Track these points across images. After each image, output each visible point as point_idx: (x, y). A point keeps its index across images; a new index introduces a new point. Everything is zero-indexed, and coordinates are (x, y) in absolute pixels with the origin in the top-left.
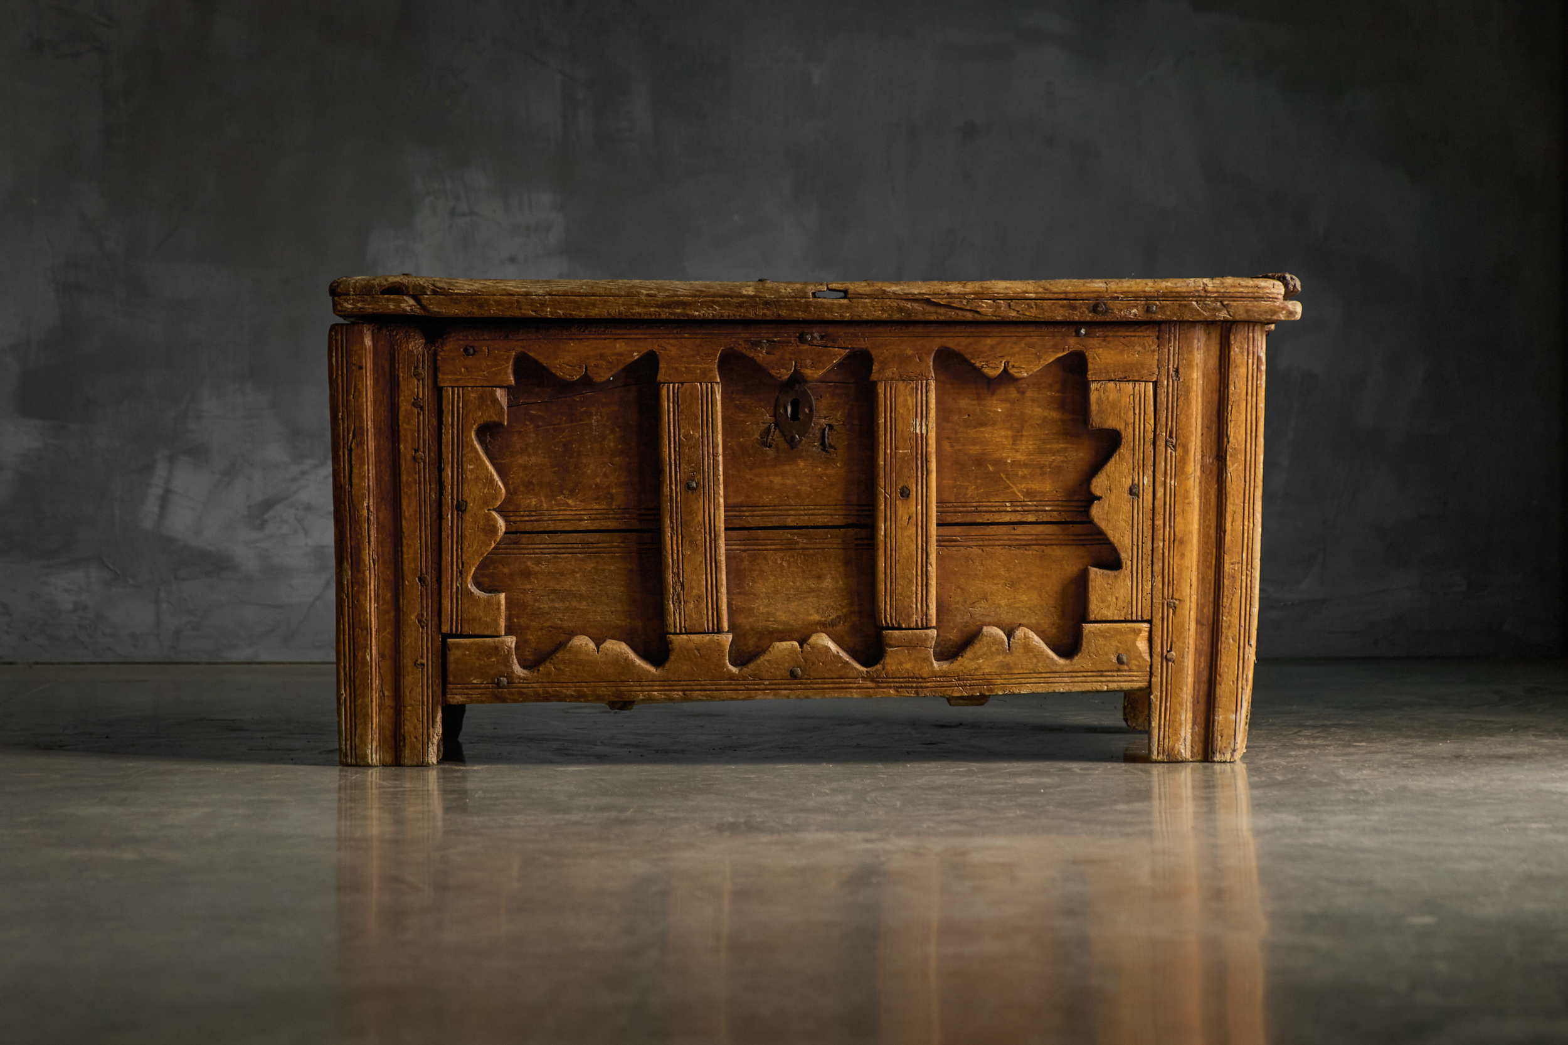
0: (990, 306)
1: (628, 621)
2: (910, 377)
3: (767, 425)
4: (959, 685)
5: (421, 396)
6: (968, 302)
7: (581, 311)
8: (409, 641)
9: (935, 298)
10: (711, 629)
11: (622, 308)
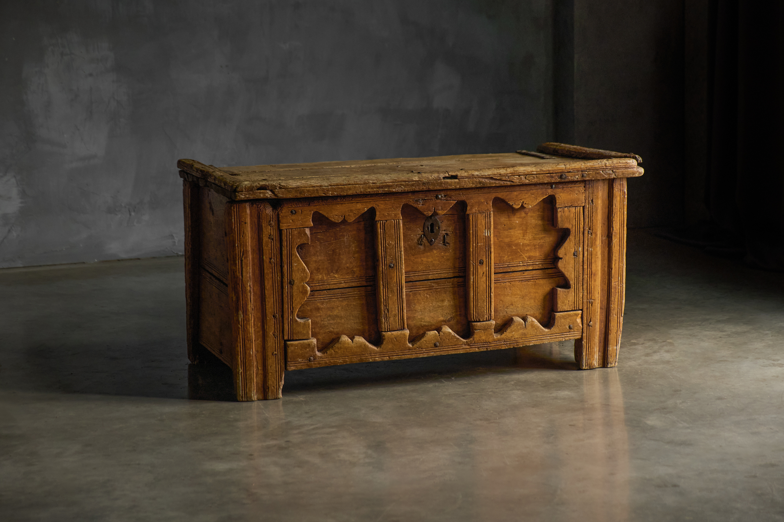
0: (518, 179)
1: (362, 326)
2: (483, 211)
3: (420, 236)
4: (504, 344)
5: (272, 234)
6: (508, 178)
7: (344, 192)
8: (270, 344)
9: (495, 177)
10: (400, 328)
11: (362, 190)
